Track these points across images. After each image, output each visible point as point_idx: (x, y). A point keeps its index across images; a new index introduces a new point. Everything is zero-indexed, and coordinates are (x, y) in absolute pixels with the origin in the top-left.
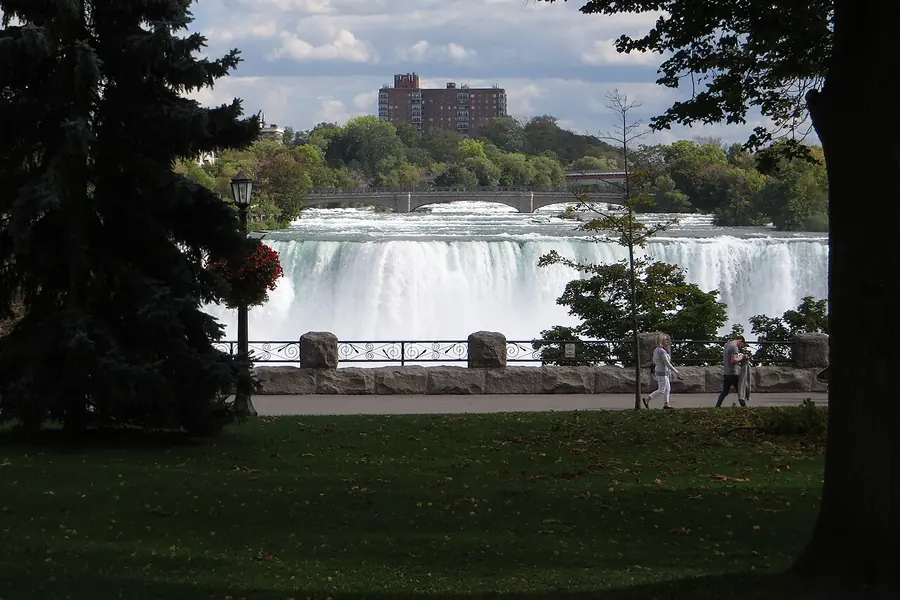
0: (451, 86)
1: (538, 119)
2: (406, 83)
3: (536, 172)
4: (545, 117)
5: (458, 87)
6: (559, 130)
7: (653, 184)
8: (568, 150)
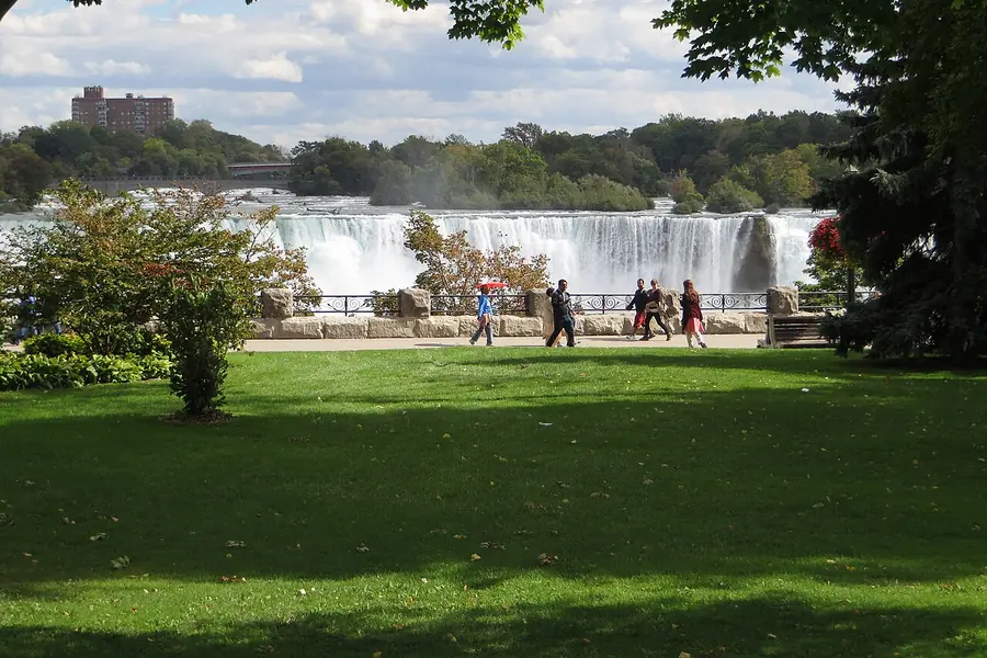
0: (129, 96)
1: (197, 122)
2: (93, 94)
3: (206, 164)
4: (202, 121)
5: (135, 97)
6: (214, 131)
7: (313, 173)
8: (224, 147)
